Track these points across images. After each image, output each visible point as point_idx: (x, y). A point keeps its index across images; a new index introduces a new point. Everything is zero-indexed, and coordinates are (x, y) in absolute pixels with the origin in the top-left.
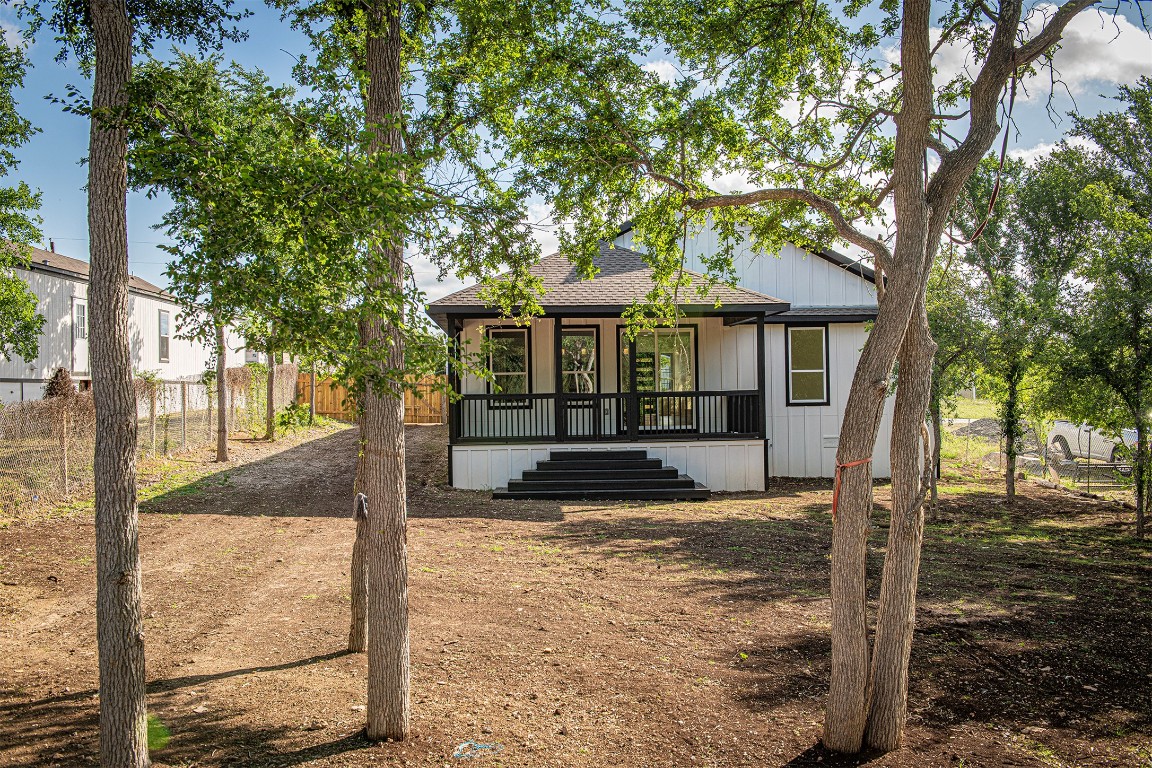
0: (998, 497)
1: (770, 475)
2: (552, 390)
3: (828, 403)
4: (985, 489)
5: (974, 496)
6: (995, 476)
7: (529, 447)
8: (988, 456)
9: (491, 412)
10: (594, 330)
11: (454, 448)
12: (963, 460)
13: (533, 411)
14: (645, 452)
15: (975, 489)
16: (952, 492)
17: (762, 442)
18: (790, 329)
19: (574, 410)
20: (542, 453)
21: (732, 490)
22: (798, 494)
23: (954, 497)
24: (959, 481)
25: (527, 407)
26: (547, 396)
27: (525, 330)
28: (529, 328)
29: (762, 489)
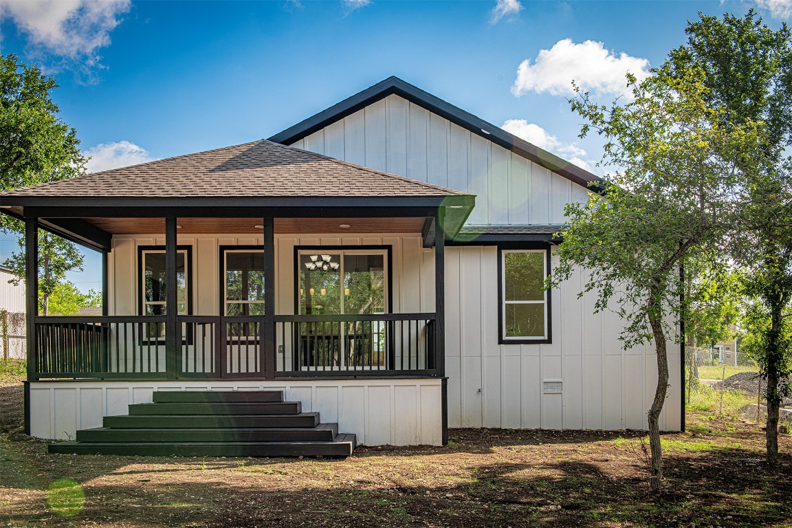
0: (753, 455)
1: (451, 426)
3: (549, 341)
4: (738, 444)
5: (725, 454)
6: (752, 430)
8: (744, 408)
9: (145, 348)
11: (32, 385)
12: (717, 412)
14: (280, 393)
15: (723, 444)
16: (694, 448)
17: (439, 382)
18: (504, 252)
19: (235, 348)
21: (399, 443)
23: (698, 455)
24: (708, 434)
27: (185, 252)
28: (189, 248)
29: (440, 444)
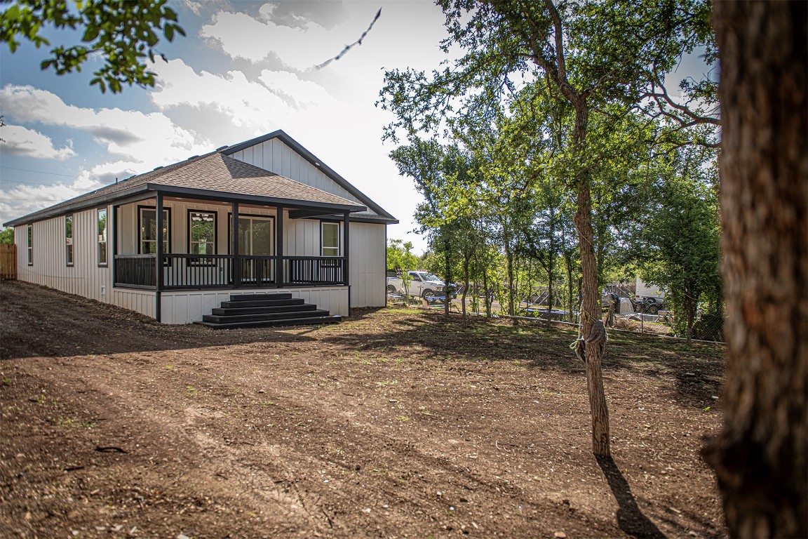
1: (352, 307)
2: (185, 252)
7: (216, 292)
9: (189, 268)
10: (214, 214)
11: (162, 294)
13: (218, 268)
17: (347, 288)
18: (322, 223)
20: (225, 296)
22: (367, 316)
25: (214, 266)
26: (182, 256)
27: (167, 211)
28: (169, 209)
29: (347, 315)
